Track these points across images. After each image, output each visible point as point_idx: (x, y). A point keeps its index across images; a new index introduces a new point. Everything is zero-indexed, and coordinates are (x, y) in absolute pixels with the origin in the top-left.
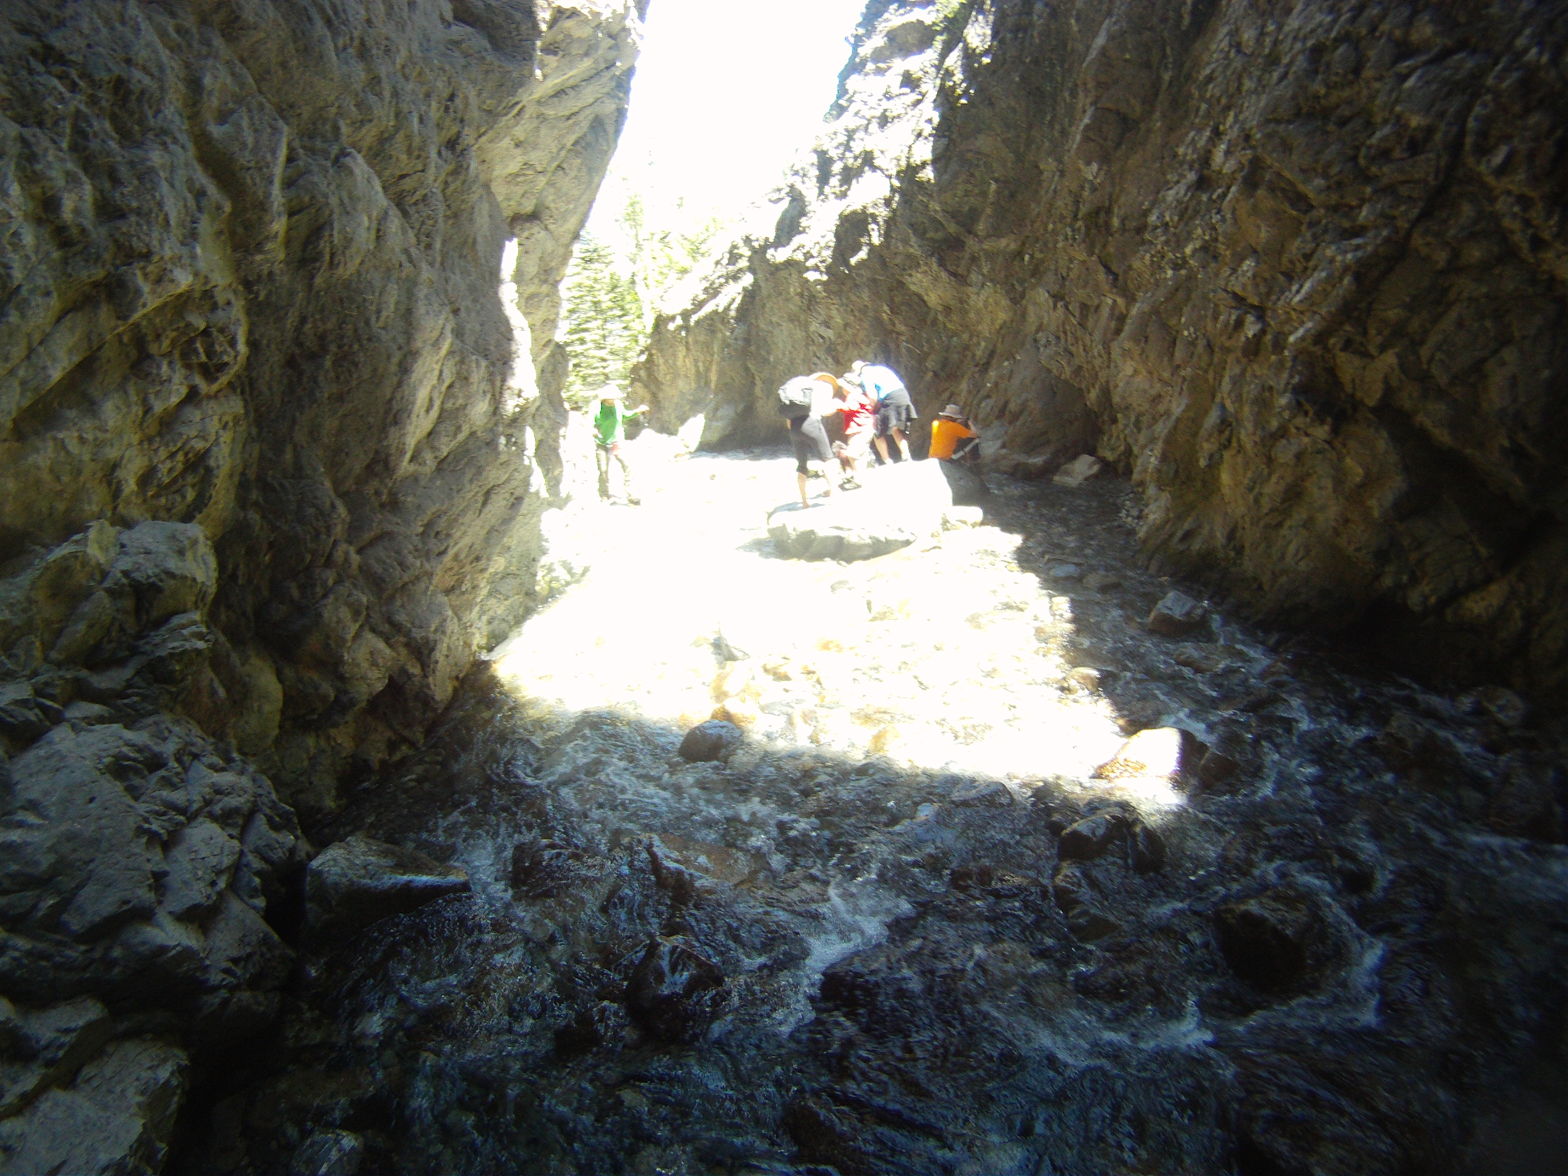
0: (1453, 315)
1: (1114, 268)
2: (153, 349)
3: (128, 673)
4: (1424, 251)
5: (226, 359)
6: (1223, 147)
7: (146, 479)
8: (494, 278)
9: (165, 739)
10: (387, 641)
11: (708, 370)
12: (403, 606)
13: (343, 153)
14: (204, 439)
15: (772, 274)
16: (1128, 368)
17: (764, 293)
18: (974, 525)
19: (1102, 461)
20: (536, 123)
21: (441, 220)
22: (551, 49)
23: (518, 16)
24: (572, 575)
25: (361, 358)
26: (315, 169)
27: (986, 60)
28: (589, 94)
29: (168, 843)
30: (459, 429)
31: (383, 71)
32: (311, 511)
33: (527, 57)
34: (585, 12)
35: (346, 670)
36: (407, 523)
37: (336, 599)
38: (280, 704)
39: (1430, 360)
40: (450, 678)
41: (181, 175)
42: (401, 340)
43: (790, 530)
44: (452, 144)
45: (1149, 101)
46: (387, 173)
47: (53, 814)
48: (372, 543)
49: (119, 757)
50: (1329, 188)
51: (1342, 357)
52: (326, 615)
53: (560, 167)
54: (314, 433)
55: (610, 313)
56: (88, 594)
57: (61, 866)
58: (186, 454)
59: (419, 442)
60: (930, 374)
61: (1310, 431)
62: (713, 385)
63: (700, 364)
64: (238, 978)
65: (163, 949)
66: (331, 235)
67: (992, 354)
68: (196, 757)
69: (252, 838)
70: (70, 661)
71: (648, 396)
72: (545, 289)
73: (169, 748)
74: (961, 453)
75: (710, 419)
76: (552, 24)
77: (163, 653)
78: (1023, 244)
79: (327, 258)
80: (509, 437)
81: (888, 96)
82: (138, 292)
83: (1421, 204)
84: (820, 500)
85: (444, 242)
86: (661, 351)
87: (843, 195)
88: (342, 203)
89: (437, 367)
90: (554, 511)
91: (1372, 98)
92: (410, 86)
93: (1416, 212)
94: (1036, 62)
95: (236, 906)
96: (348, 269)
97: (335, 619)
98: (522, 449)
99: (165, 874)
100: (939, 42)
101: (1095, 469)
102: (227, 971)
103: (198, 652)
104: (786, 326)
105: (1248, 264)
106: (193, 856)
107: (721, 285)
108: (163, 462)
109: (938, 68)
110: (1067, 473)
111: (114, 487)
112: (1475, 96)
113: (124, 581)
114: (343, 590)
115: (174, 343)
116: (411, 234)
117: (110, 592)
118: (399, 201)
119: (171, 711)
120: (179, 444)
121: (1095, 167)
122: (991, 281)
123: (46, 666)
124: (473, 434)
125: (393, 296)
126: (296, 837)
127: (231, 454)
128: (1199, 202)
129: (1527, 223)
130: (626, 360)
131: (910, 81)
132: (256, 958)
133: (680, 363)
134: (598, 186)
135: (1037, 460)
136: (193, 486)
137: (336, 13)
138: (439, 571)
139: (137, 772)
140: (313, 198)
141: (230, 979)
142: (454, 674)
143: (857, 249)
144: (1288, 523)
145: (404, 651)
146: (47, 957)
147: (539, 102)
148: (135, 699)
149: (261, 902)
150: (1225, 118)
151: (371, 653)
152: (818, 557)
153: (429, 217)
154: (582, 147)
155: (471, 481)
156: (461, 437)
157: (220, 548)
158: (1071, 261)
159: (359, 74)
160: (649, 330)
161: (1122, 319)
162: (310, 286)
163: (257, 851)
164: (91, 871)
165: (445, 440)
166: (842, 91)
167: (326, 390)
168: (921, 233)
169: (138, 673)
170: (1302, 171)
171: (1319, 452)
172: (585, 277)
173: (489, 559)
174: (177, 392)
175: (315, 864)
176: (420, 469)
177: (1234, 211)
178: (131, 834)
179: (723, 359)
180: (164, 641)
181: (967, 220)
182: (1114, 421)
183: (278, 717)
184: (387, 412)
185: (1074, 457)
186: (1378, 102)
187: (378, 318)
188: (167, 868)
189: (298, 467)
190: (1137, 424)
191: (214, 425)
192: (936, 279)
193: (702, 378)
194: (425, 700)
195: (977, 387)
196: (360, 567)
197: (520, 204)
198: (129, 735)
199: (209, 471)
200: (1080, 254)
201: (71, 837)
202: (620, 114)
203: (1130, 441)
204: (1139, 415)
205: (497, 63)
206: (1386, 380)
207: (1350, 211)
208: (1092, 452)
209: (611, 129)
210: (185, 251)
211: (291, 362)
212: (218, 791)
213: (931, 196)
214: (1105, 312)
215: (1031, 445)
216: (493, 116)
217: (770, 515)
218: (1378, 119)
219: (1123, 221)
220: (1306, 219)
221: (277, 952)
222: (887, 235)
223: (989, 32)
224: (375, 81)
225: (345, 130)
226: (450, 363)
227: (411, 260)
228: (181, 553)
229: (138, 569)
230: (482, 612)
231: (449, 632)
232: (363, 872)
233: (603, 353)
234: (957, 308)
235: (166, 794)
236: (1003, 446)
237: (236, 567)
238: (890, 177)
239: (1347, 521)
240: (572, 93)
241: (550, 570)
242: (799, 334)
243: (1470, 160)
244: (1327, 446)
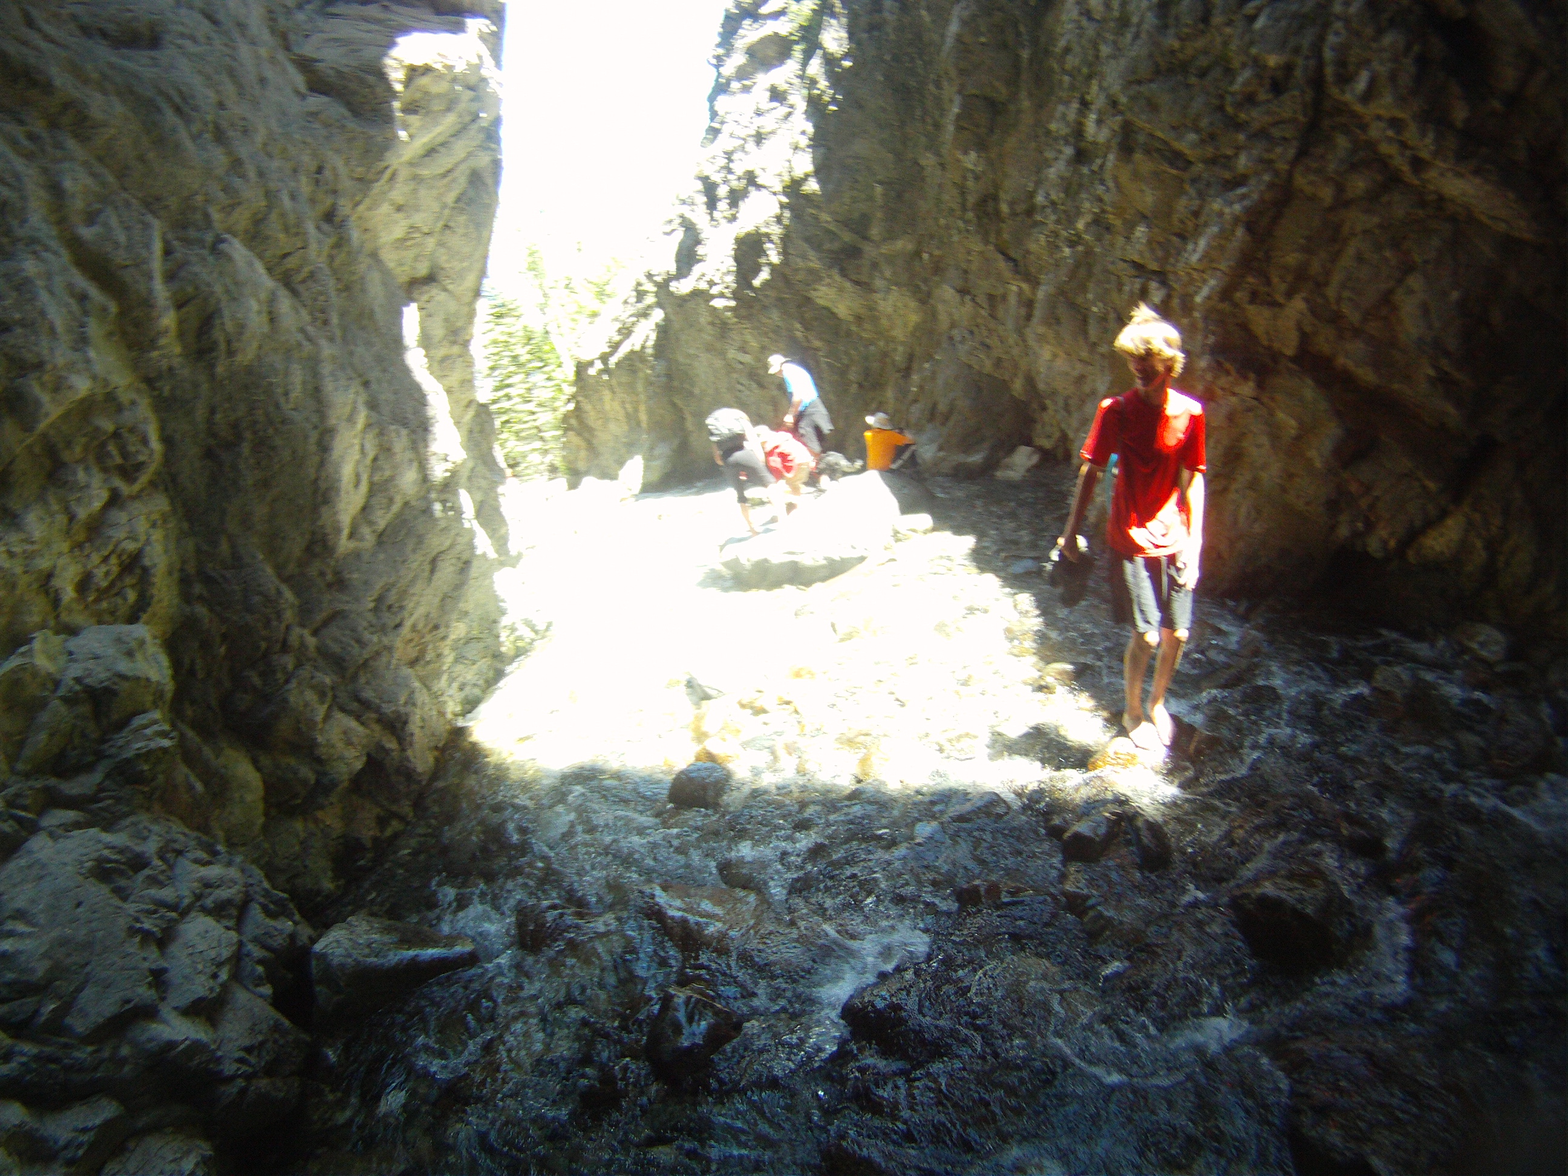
0: (1351, 250)
1: (1013, 254)
2: (66, 456)
3: (97, 777)
4: (1309, 190)
5: (141, 458)
6: (1093, 117)
7: (83, 585)
8: (397, 344)
9: (145, 839)
10: (358, 718)
11: (636, 410)
12: (368, 683)
13: (219, 240)
14: (135, 539)
15: (680, 306)
16: (1046, 353)
17: (676, 326)
18: (925, 532)
19: (1040, 449)
20: (412, 185)
21: (333, 294)
22: (411, 109)
23: (371, 79)
24: (536, 632)
25: (278, 441)
26: (194, 259)
27: (847, 64)
28: (460, 149)
29: (163, 940)
30: (391, 500)
31: (243, 152)
32: (257, 599)
33: (387, 119)
34: (439, 66)
35: (322, 752)
36: (357, 600)
37: (299, 684)
38: (261, 792)
39: (1339, 300)
40: (430, 749)
41: (59, 282)
42: (315, 419)
43: (743, 561)
44: (329, 217)
45: (1013, 81)
46: (268, 254)
47: (42, 921)
48: (326, 623)
49: (100, 861)
50: (1202, 141)
51: (1252, 310)
52: (292, 699)
53: (446, 227)
54: (246, 521)
55: (530, 365)
56: (43, 704)
57: (57, 971)
58: (120, 556)
59: (354, 518)
60: (855, 386)
61: (1237, 390)
62: (644, 425)
63: (628, 406)
64: (252, 1066)
65: (171, 1045)
66: (223, 324)
67: (911, 358)
68: (179, 853)
69: (250, 929)
70: (38, 770)
71: (583, 444)
72: (456, 350)
73: (151, 847)
74: (900, 462)
75: (648, 459)
76: (408, 82)
77: (129, 754)
78: (919, 243)
79: (223, 346)
80: (443, 502)
81: (759, 113)
82: (38, 403)
83: (1295, 143)
84: (770, 526)
85: (343, 315)
86: (586, 397)
87: (733, 219)
88: (227, 291)
89: (356, 441)
90: (507, 570)
91: (1225, 44)
92: (276, 164)
93: (1291, 152)
94: (896, 58)
95: (241, 996)
96: (247, 355)
97: (302, 703)
98: (459, 512)
99: (164, 971)
100: (798, 50)
101: (1035, 459)
102: (241, 1061)
103: (165, 750)
104: (704, 357)
105: (1141, 231)
106: (190, 950)
107: (634, 324)
108: (97, 567)
109: (801, 77)
110: (1008, 467)
111: (52, 595)
112: (1326, 26)
113: (78, 688)
114: (305, 672)
115: (86, 448)
116: (304, 313)
117: (65, 700)
118: (287, 281)
119: (148, 810)
120: (111, 547)
121: (973, 155)
122: (896, 285)
123: (14, 778)
124: (406, 504)
125: (297, 377)
126: (296, 923)
127: (166, 552)
128: (1081, 175)
129: (1404, 145)
130: (555, 410)
131: (777, 95)
132: (269, 1045)
133: (607, 407)
134: (489, 239)
135: (976, 458)
136: (133, 586)
137: (184, 99)
138: (399, 644)
139: (122, 873)
140: (197, 288)
141: (244, 1068)
142: (432, 744)
143: (757, 270)
144: (1234, 486)
145: (377, 728)
146: (56, 1060)
147: (411, 164)
148: (110, 802)
149: (267, 990)
150: (1089, 87)
151: (345, 733)
152: (777, 584)
153: (321, 293)
154: (465, 203)
155: (414, 551)
156: (396, 508)
157: (172, 645)
158: (969, 253)
159: (219, 157)
160: (572, 377)
161: (1030, 304)
162: (212, 377)
163: (256, 940)
164: (88, 974)
165: (380, 513)
166: (714, 114)
167: (249, 479)
168: (817, 247)
169: (108, 776)
170: (1173, 128)
171: (1249, 410)
172: (498, 334)
173: (447, 626)
174: (98, 497)
175: (318, 947)
176: (360, 545)
177: (1115, 179)
178: (123, 935)
179: (649, 398)
180: (128, 743)
181: (860, 226)
182: (1044, 408)
183: (261, 806)
184: (315, 492)
185: (1011, 450)
186: (1233, 47)
187: (287, 401)
188: (166, 965)
189: (236, 557)
190: (1067, 408)
191: (142, 526)
192: (841, 290)
193: (632, 419)
194: (409, 774)
195: (903, 392)
196: (318, 649)
197: (414, 268)
198: (107, 837)
199: (145, 570)
200: (976, 245)
201: (63, 942)
202: (496, 165)
203: (1063, 426)
204: (1066, 399)
205: (359, 129)
206: (1300, 328)
207: (1226, 161)
208: (1028, 443)
209: (489, 181)
210: (76, 356)
211: (209, 454)
212: (208, 885)
213: (818, 207)
214: (1013, 300)
215: (967, 444)
216: (365, 183)
217: (722, 547)
218: (1236, 64)
219: (1012, 204)
220: (1186, 176)
221: (291, 1038)
222: (785, 253)
223: (844, 35)
224: (236, 164)
225: (216, 216)
226: (370, 437)
227: (309, 339)
228: (130, 654)
229: (89, 675)
230: (452, 680)
231: (419, 703)
232: (367, 951)
233: (531, 407)
234: (867, 316)
235: (154, 892)
236: (941, 449)
237: (193, 663)
238: (775, 194)
239: (1291, 476)
240: (442, 150)
241: (513, 629)
242: (718, 363)
243: (1334, 91)
244: (1255, 403)
